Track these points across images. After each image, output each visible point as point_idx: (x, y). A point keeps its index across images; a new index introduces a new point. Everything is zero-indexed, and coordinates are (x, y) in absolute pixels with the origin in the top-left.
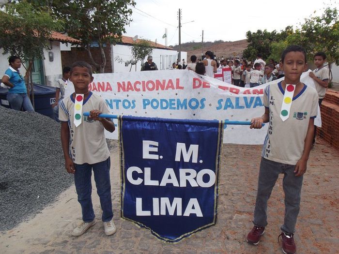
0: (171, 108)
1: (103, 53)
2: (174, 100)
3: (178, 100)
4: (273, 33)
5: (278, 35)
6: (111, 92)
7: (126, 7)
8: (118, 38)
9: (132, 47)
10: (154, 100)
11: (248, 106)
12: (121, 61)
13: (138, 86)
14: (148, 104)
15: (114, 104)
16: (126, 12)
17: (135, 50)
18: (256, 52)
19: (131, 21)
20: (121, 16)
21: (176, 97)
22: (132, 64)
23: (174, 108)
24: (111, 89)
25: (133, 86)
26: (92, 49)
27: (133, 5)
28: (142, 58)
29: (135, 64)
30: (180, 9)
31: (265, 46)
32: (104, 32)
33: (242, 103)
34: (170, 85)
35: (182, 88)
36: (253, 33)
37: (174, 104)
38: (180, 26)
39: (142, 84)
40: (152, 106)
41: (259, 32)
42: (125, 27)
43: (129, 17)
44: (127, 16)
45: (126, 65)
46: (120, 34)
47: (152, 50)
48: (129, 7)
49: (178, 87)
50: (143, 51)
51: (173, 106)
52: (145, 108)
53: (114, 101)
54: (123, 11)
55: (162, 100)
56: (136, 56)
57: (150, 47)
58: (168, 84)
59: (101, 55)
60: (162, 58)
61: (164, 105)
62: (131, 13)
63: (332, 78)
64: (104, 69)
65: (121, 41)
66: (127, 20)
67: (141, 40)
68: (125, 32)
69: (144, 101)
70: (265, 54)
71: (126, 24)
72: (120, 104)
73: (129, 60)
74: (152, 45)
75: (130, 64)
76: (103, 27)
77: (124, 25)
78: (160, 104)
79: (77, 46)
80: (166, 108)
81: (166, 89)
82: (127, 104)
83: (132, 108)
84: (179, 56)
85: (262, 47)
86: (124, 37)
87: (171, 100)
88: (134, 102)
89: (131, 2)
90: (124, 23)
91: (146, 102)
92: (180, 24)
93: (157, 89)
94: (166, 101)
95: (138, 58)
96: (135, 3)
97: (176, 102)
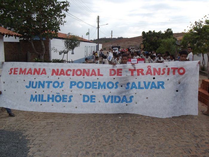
0: (93, 88)
1: (43, 44)
2: (96, 82)
3: (99, 83)
4: (160, 33)
5: (163, 34)
6: (45, 75)
7: (61, 12)
8: (55, 34)
9: (64, 40)
10: (80, 82)
11: (146, 87)
12: (56, 51)
13: (69, 73)
14: (75, 85)
15: (46, 84)
16: (62, 16)
17: (67, 43)
18: (149, 45)
19: (65, 22)
20: (58, 18)
21: (98, 81)
22: (65, 53)
23: (96, 88)
24: (45, 73)
25: (65, 72)
26: (35, 42)
27: (66, 11)
28: (72, 49)
29: (67, 53)
30: (98, 16)
31: (155, 41)
32: (44, 29)
33: (142, 85)
34: (94, 73)
35: (102, 75)
36: (147, 33)
37: (96, 85)
38: (98, 27)
39: (72, 71)
40: (78, 86)
41: (150, 32)
42: (60, 26)
43: (63, 20)
44: (62, 18)
45: (60, 53)
46: (56, 31)
47: (79, 43)
48: (63, 12)
49: (99, 75)
50: (73, 43)
51: (95, 87)
52: (71, 87)
53: (47, 82)
54: (59, 15)
55: (86, 83)
56: (67, 48)
57: (78, 41)
58: (92, 73)
59: (42, 46)
60: (86, 48)
61: (88, 85)
62: (65, 16)
63: (205, 64)
64: (43, 56)
65: (57, 36)
66: (62, 22)
67: (72, 36)
68: (59, 30)
69: (71, 82)
70: (154, 46)
71: (61, 24)
72: (51, 84)
73: (62, 50)
74: (79, 40)
75: (63, 53)
76: (44, 26)
77: (59, 25)
78: (84, 85)
79: (24, 39)
80: (89, 88)
81: (90, 76)
82: (56, 85)
83: (60, 87)
84: (98, 47)
85: (153, 42)
86: (59, 33)
87: (93, 83)
88: (62, 83)
89: (65, 9)
90: (60, 23)
91: (73, 84)
92: (98, 26)
93: (84, 75)
94: (89, 83)
95: (69, 49)
96: (68, 10)
97: (97, 84)
